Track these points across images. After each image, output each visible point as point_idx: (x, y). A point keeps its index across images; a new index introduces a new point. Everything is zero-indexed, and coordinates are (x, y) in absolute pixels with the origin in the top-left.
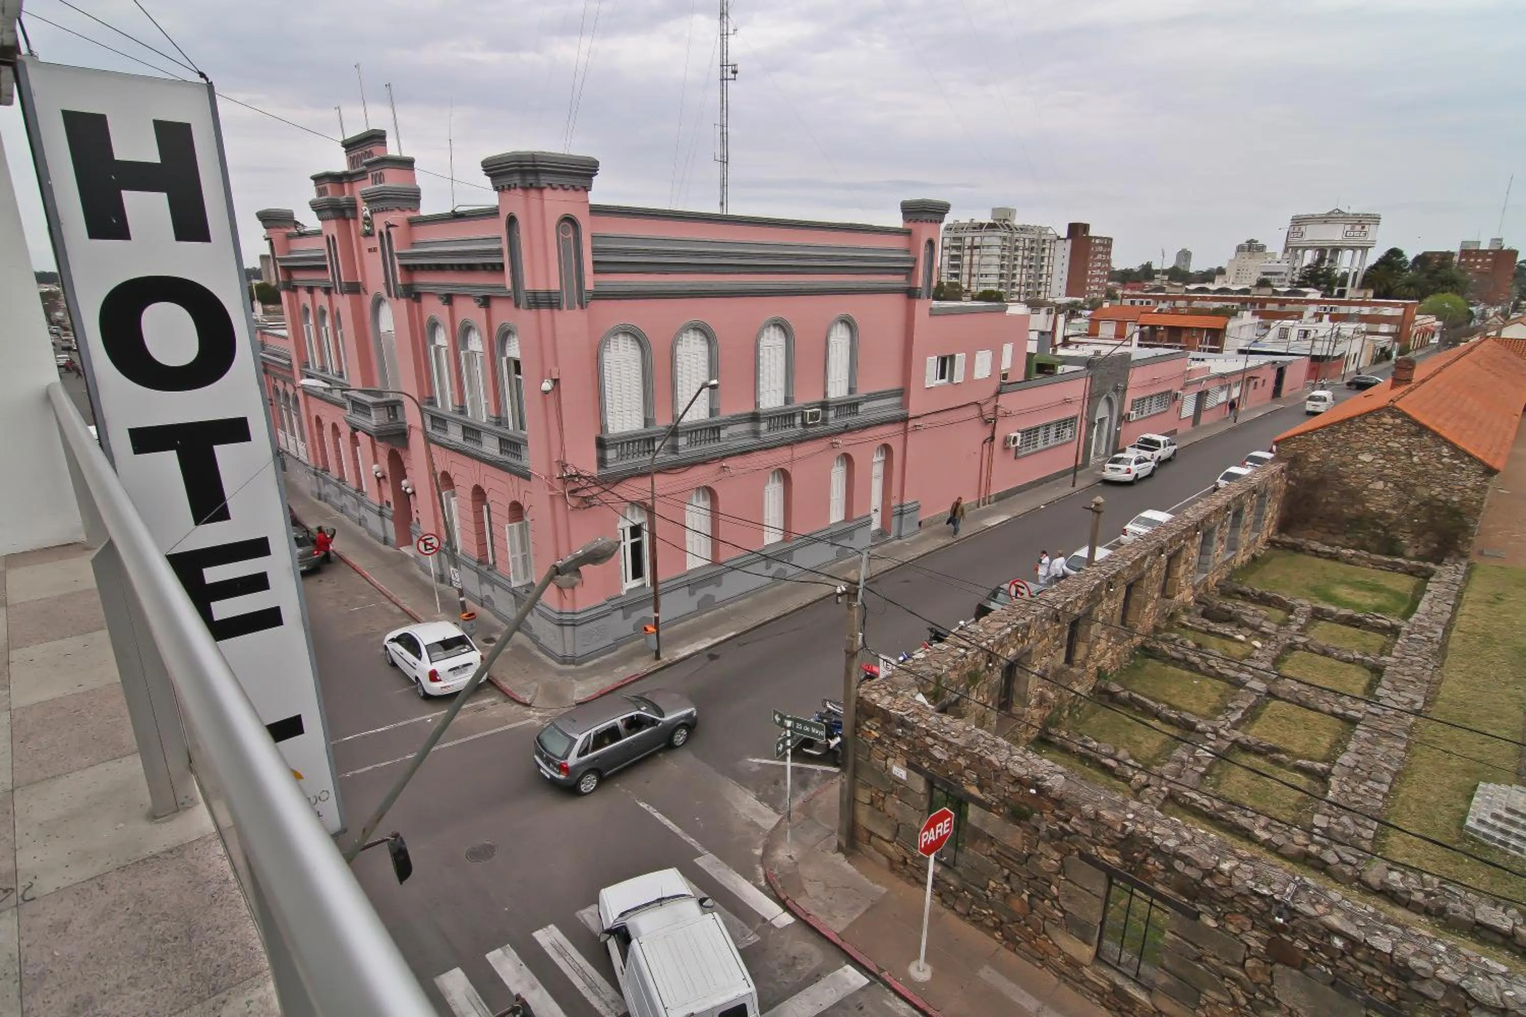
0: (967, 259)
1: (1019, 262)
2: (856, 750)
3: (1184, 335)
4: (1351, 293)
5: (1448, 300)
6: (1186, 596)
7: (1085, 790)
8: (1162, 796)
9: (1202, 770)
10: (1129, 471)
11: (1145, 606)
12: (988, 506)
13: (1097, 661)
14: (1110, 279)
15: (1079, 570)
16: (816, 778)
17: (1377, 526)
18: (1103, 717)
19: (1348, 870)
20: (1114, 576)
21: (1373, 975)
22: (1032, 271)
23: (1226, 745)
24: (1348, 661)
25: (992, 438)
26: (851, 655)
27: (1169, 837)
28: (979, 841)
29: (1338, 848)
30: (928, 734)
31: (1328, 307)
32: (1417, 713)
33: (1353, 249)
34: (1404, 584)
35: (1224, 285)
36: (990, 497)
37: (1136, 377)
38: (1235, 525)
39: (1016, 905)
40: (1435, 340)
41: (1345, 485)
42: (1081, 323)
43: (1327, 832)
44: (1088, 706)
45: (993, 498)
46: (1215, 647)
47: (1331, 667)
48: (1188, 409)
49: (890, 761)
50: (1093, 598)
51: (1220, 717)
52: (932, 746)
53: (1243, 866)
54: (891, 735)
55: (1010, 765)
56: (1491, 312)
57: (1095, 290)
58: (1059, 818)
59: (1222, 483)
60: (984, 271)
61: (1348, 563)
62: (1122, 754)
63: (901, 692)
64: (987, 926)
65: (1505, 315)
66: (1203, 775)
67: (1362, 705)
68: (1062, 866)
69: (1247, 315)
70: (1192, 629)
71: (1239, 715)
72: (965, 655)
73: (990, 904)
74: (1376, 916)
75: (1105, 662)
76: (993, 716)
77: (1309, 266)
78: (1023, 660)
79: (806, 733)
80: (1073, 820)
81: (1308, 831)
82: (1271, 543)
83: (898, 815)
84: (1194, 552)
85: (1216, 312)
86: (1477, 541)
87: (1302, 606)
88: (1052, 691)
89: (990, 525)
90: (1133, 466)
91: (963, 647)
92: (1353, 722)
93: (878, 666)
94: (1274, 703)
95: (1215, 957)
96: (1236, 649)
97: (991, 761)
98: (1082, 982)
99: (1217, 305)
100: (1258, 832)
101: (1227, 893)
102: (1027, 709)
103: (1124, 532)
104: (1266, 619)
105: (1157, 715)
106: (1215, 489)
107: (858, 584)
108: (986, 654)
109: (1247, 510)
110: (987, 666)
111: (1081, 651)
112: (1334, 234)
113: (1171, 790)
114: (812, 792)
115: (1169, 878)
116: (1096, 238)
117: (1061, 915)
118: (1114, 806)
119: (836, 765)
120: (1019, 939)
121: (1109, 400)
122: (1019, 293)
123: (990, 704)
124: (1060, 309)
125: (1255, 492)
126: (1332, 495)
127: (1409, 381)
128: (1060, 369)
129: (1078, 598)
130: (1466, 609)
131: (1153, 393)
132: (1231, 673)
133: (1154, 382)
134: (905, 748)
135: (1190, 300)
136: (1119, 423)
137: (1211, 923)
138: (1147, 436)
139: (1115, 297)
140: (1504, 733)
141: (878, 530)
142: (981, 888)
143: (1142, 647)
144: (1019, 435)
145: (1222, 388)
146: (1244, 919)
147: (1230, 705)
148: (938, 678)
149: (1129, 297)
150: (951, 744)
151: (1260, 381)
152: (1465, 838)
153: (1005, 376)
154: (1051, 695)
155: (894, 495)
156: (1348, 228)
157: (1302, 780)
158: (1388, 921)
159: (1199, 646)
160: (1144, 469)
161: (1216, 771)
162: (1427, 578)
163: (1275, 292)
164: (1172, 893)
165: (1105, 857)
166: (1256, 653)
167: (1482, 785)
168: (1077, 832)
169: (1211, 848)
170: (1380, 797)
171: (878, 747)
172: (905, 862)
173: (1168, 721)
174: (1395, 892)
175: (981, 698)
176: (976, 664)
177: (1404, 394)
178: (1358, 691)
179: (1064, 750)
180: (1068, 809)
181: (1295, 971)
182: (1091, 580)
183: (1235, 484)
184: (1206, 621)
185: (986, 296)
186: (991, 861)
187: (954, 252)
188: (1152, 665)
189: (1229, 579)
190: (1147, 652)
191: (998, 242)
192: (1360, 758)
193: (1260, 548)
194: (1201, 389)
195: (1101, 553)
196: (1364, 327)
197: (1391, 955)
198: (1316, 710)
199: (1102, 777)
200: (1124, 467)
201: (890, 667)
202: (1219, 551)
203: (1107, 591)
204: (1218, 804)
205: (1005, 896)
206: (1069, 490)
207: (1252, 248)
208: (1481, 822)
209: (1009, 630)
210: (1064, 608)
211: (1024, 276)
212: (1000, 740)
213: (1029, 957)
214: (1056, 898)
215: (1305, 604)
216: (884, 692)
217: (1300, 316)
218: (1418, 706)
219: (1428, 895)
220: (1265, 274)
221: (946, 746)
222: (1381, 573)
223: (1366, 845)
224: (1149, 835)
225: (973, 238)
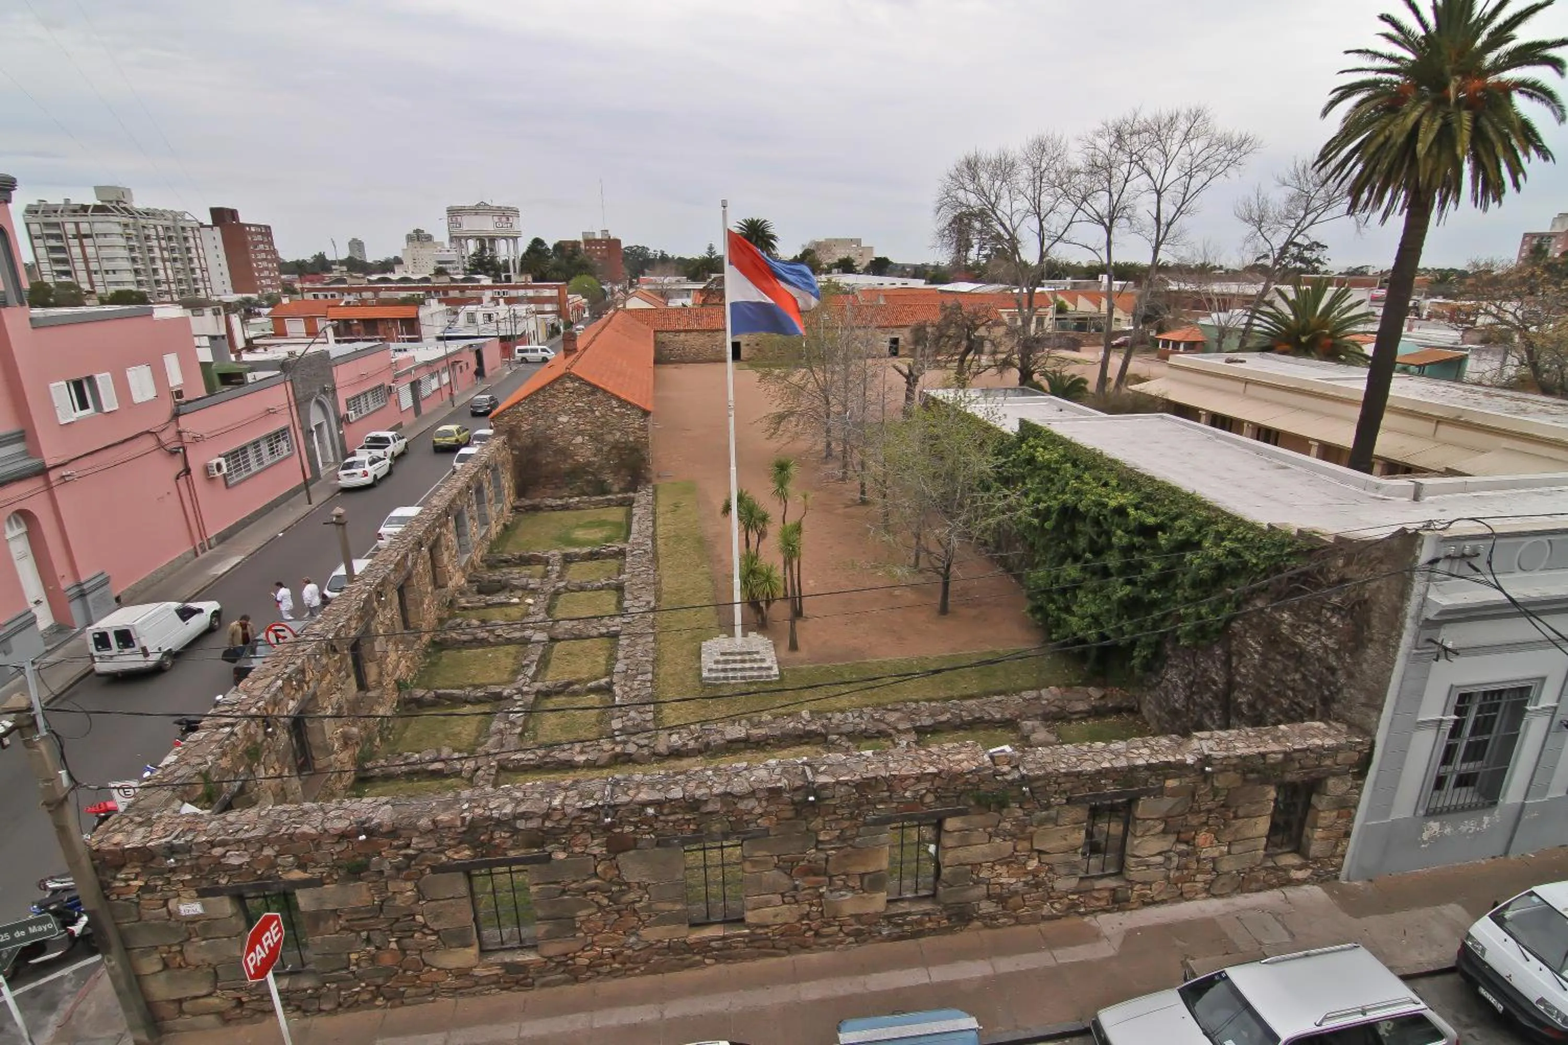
0: (76, 251)
1: (157, 253)
2: (113, 917)
3: (381, 328)
4: (516, 279)
5: (585, 280)
6: (457, 580)
7: (415, 806)
8: (493, 771)
9: (519, 730)
10: (365, 474)
11: (422, 603)
12: (209, 552)
13: (394, 673)
14: (282, 272)
15: (342, 589)
16: (67, 986)
17: (587, 473)
18: (416, 726)
19: (646, 751)
20: (382, 584)
21: (678, 820)
22: (179, 265)
23: (531, 698)
24: (600, 589)
25: (187, 471)
26: (56, 805)
27: (505, 804)
28: (322, 924)
29: (633, 738)
30: (213, 844)
31: (501, 291)
32: (653, 610)
33: (505, 238)
34: (616, 514)
35: (404, 275)
36: (208, 540)
37: (341, 375)
38: (480, 502)
39: (387, 959)
40: (586, 315)
41: (556, 444)
42: (262, 323)
43: (623, 730)
44: (398, 723)
45: (213, 542)
46: (497, 617)
47: (589, 598)
48: (407, 401)
49: (172, 904)
50: (367, 613)
51: (520, 677)
52: (224, 856)
53: (570, 793)
54: (161, 873)
55: (328, 825)
56: (616, 288)
57: (269, 283)
58: (399, 848)
59: (458, 466)
60: (107, 265)
61: (578, 509)
62: (445, 752)
63: (155, 816)
64: (364, 1002)
65: (624, 291)
66: (521, 734)
67: (618, 620)
68: (419, 891)
69: (434, 302)
70: (472, 608)
71: (534, 668)
72: (232, 733)
73: (358, 978)
74: (667, 775)
75: (402, 671)
76: (295, 783)
77: (474, 255)
78: (310, 707)
79: (22, 939)
80: (414, 840)
81: (612, 737)
82: (515, 509)
83: (209, 957)
84: (452, 537)
85: (405, 302)
86: (653, 467)
87: (554, 555)
88: (354, 725)
89: (220, 573)
90: (368, 468)
91: (227, 725)
92: (615, 636)
93: (111, 799)
94: (558, 646)
95: (574, 882)
96: (515, 613)
97: (304, 834)
98: (477, 984)
99: (403, 294)
100: (577, 759)
101: (565, 823)
102: (333, 757)
103: (380, 537)
104: (531, 577)
105: (466, 701)
106: (454, 473)
107: (30, 709)
108: (259, 721)
109: (486, 485)
110: (266, 733)
111: (372, 672)
112: (487, 225)
113: (498, 761)
114: (68, 1006)
115: (517, 840)
116: (250, 226)
117: (434, 938)
118: (448, 806)
119: (93, 952)
120: (402, 989)
121: (320, 404)
122: (169, 292)
123: (286, 773)
124: (229, 308)
125: (487, 467)
126: (549, 456)
127: (575, 350)
128: (250, 377)
129: (349, 619)
130: (660, 521)
131: (366, 389)
132: (517, 635)
133: (363, 378)
134: (188, 877)
135: (376, 291)
136: (339, 427)
137: (561, 856)
138: (373, 434)
139: (294, 292)
140: (705, 602)
141: (51, 627)
142: (342, 969)
143: (433, 643)
144: (222, 460)
145: (432, 376)
146: (584, 836)
147: (525, 662)
148: (205, 775)
149: (310, 290)
150: (247, 842)
151: (463, 365)
152: (705, 686)
153: (179, 394)
154: (355, 730)
155: (59, 574)
156: (496, 219)
157: (594, 699)
158: (676, 774)
159: (483, 621)
160: (381, 468)
161: (531, 725)
162: (631, 505)
163: (453, 280)
164: (522, 851)
165: (456, 857)
166: (532, 609)
167: (704, 644)
168: (422, 851)
169: (542, 793)
170: (649, 684)
171: (147, 896)
172: (240, 1003)
173: (478, 701)
174: (677, 750)
175: (272, 771)
176: (250, 737)
177: (575, 361)
178: (612, 609)
179: (388, 777)
180: (405, 833)
181: (631, 852)
182: (359, 594)
183: (469, 464)
184: (483, 596)
185: (120, 298)
186: (344, 934)
187: (53, 243)
188: (447, 656)
189: (490, 551)
190: (439, 646)
191: (119, 229)
192: (628, 661)
193: (508, 516)
194: (413, 379)
195: (360, 565)
196: (533, 307)
197: (684, 797)
198: (589, 637)
199: (435, 784)
200: (360, 471)
201: (131, 792)
202: (474, 530)
203: (379, 601)
204: (540, 752)
205: (373, 959)
206: (307, 508)
207: (419, 237)
208: (710, 670)
209: (280, 682)
210: (337, 635)
211: (169, 272)
212: (307, 805)
213: (419, 999)
214: (425, 926)
215: (555, 554)
216: (129, 828)
217: (479, 301)
218: (652, 604)
219: (696, 739)
220: (440, 262)
221: (243, 845)
222: (601, 511)
223: (650, 725)
224: (488, 813)
225: (77, 224)
